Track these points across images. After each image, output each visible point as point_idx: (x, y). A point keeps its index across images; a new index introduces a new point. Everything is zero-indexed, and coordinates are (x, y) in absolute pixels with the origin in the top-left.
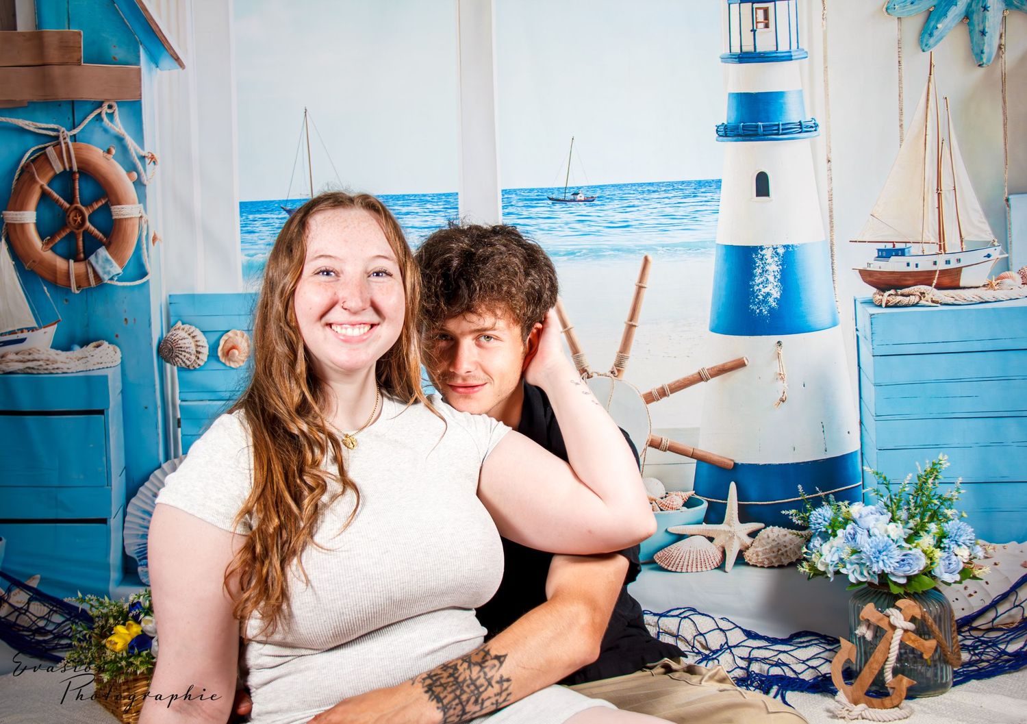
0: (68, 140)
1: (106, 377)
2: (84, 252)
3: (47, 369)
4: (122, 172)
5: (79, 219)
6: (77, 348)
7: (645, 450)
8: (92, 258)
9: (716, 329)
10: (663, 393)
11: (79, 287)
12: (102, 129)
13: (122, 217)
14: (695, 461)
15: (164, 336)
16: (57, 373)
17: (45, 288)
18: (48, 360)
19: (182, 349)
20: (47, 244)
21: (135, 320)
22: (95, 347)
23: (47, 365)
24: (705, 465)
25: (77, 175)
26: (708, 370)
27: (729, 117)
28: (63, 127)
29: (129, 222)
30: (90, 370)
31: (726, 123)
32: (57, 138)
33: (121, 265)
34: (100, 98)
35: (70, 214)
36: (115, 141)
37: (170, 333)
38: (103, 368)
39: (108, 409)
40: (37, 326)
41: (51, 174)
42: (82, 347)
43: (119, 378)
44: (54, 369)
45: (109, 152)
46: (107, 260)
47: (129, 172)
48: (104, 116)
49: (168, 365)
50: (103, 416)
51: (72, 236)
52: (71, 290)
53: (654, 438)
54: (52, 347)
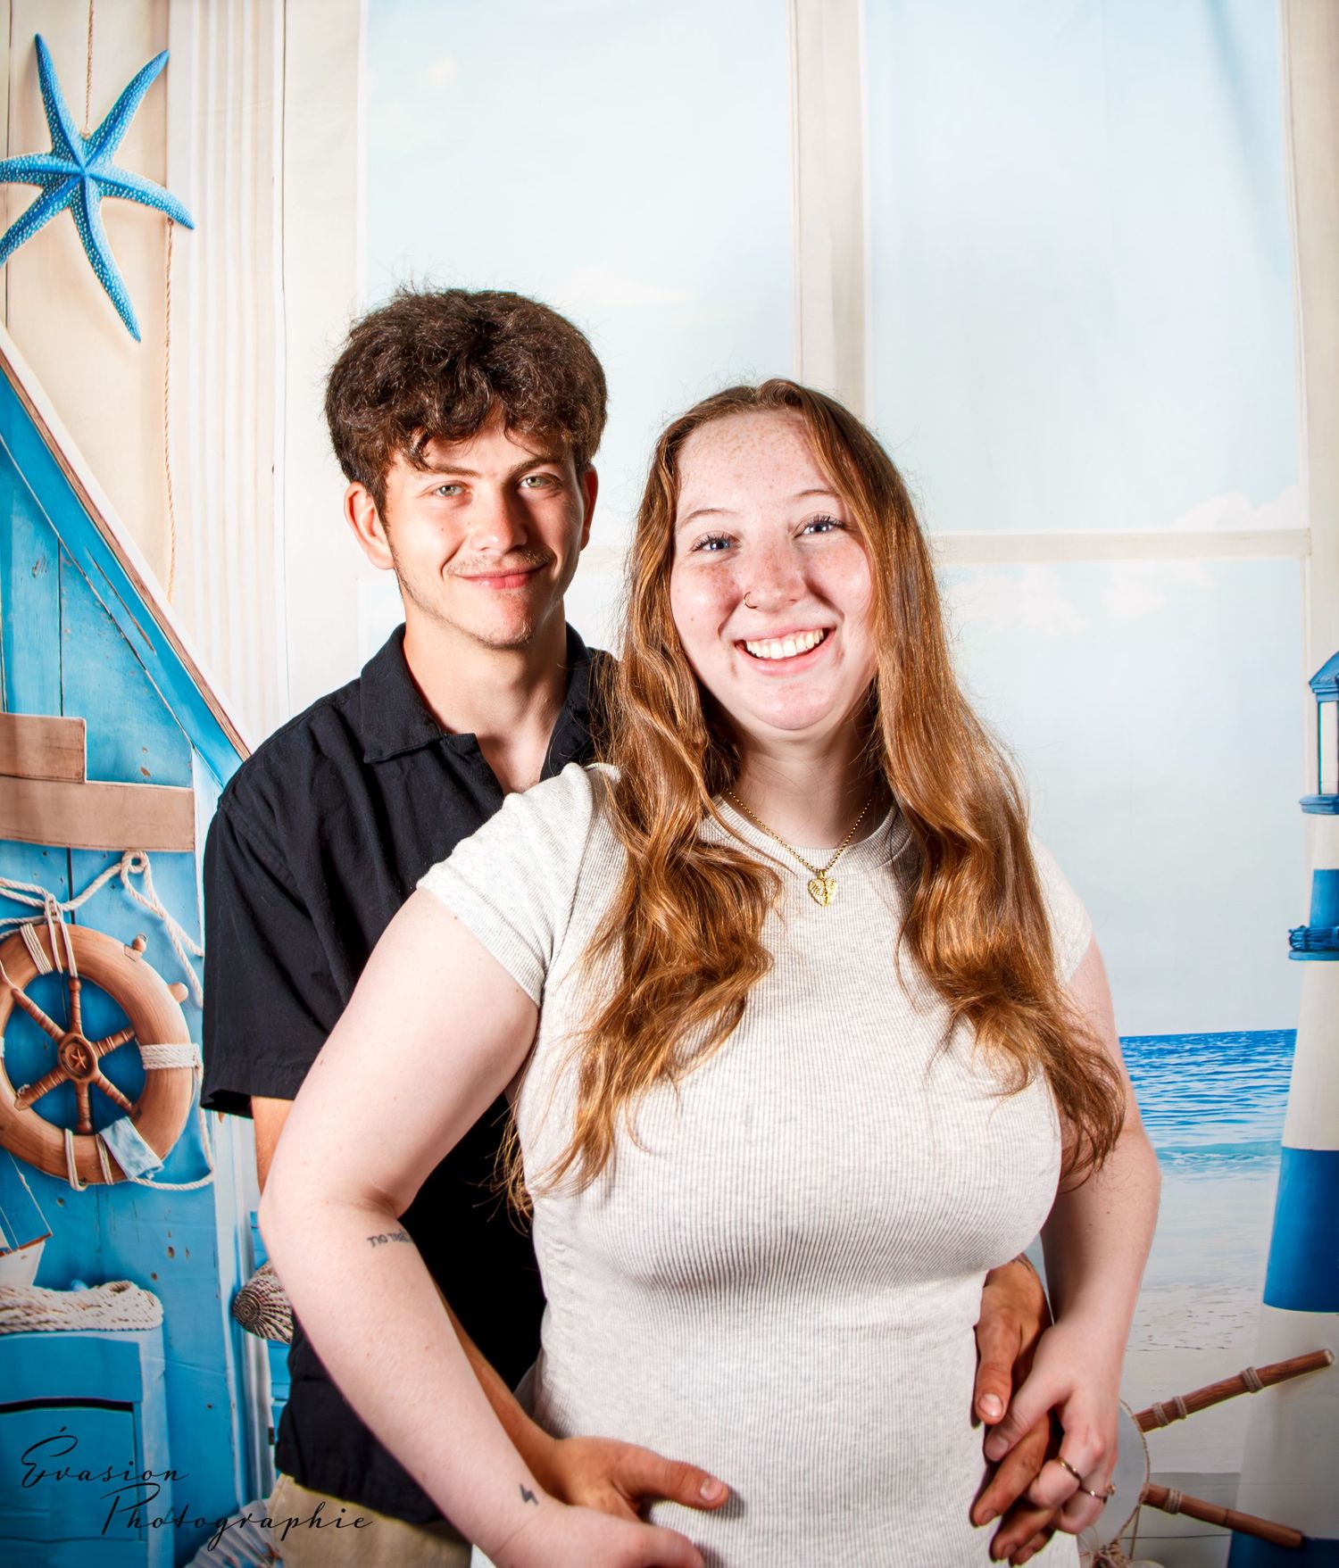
0: (60, 918)
1: (134, 1347)
2: (92, 1121)
3: (27, 1324)
4: (161, 984)
5: (82, 1059)
6: (81, 1288)
7: (1137, 1510)
8: (107, 1134)
9: (1274, 1299)
10: (1173, 1412)
11: (83, 1181)
12: (121, 903)
13: (162, 1066)
14: (1229, 1531)
15: (243, 1284)
16: (46, 1331)
17: (22, 1176)
18: (29, 1307)
19: (278, 1309)
20: (24, 1097)
21: (187, 1251)
22: (115, 1290)
23: (28, 1315)
24: (1246, 1539)
25: (78, 984)
26: (1258, 1371)
27: (1313, 917)
28: (50, 892)
29: (174, 1075)
30: (105, 1330)
31: (1307, 925)
32: (41, 910)
33: (160, 1152)
34: (115, 847)
35: (65, 1047)
36: (146, 928)
37: (254, 1280)
38: (130, 1330)
39: (139, 1402)
40: (8, 1246)
41: (30, 972)
42: (90, 1285)
43: (160, 1351)
44: (40, 1322)
45: (135, 945)
46: (135, 1142)
47: (173, 984)
48: (125, 878)
49: (251, 1337)
50: (129, 1414)
51: (69, 1088)
52: (69, 1183)
53: (1153, 1489)
54: (36, 1284)
